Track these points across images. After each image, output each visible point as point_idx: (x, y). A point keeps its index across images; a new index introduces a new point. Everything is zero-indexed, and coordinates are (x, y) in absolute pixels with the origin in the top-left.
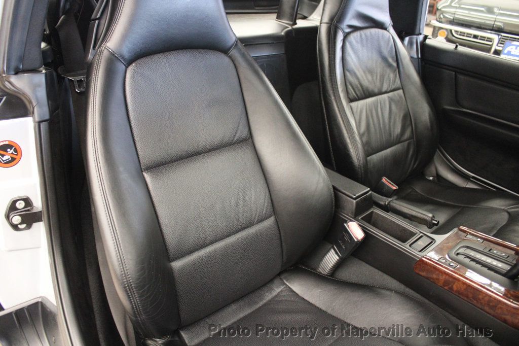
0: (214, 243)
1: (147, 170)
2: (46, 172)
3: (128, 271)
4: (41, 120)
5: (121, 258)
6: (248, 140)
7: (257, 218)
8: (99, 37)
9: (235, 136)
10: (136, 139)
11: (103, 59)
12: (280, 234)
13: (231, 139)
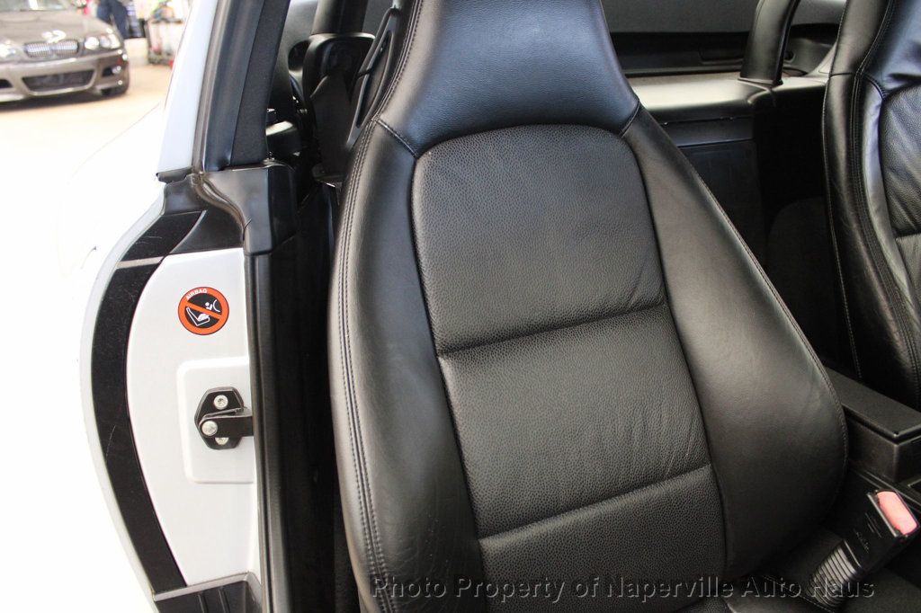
0: (574, 508)
1: (446, 352)
2: (260, 345)
3: (379, 545)
4: (257, 250)
5: (367, 517)
6: (661, 306)
7: (670, 465)
8: (369, 104)
9: (631, 296)
10: (429, 292)
11: (372, 142)
12: (722, 503)
13: (623, 302)
